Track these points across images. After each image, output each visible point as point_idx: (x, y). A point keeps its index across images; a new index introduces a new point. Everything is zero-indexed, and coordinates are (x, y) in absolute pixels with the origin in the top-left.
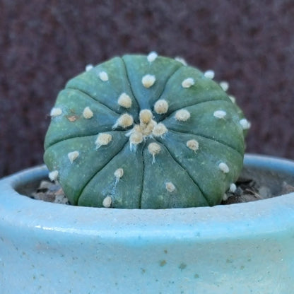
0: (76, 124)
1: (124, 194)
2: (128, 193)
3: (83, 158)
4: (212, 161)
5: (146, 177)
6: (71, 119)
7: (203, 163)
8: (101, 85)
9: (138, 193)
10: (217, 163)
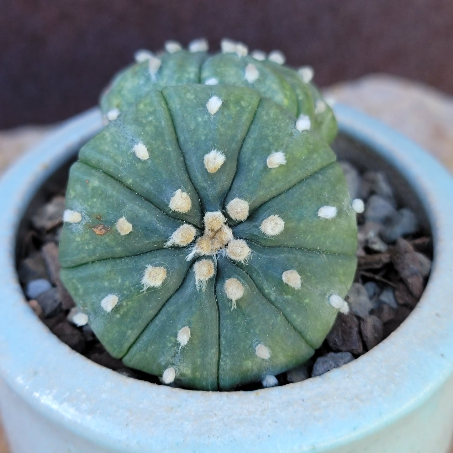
0: (107, 240)
1: (194, 363)
2: (199, 361)
3: (124, 304)
4: (320, 295)
5: (224, 332)
6: (97, 231)
7: (307, 301)
8: (139, 166)
9: (215, 360)
10: (327, 297)
